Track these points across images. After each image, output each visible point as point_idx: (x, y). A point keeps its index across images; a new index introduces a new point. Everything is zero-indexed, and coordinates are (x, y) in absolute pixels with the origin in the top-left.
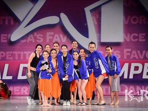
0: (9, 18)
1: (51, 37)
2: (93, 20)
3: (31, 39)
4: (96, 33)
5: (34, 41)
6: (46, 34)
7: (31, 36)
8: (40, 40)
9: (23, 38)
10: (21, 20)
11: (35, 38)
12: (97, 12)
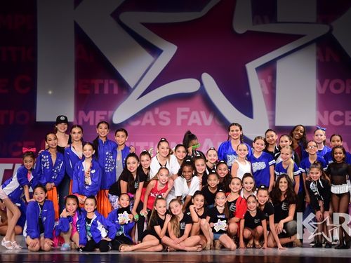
0: (111, 82)
1: (185, 117)
2: (262, 87)
3: (148, 119)
4: (268, 110)
5: (153, 124)
6: (176, 110)
7: (149, 114)
8: (164, 121)
9: (135, 118)
10: (132, 84)
11: (157, 118)
12: (269, 71)
